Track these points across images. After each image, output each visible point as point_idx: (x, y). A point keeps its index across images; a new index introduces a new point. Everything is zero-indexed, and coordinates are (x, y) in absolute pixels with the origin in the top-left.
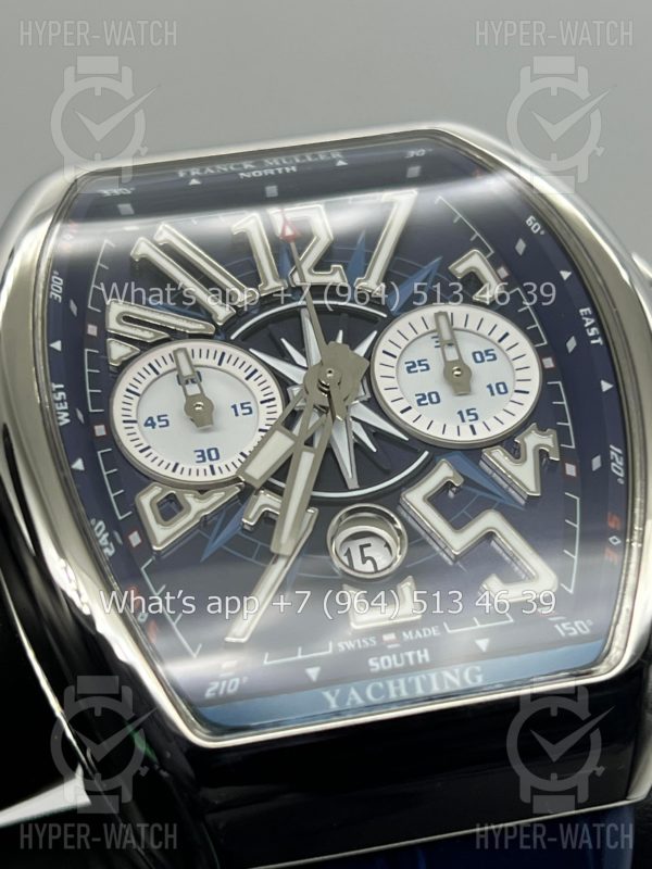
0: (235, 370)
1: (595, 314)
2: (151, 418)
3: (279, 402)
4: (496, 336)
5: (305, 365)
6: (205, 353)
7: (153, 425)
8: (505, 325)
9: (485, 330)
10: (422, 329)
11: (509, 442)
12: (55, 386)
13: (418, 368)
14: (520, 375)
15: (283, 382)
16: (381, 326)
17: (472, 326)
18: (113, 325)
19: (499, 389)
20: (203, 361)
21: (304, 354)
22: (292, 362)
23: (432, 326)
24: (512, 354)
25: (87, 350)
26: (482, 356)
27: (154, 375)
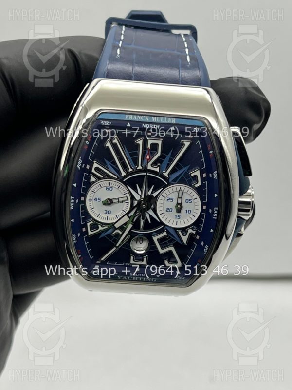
0: (122, 191)
1: (218, 211)
2: (96, 198)
3: (130, 204)
4: (194, 197)
5: (140, 194)
6: (115, 184)
7: (96, 200)
8: (197, 196)
9: (192, 195)
10: (175, 190)
11: (184, 230)
12: (72, 198)
13: (170, 200)
14: (195, 211)
15: (133, 198)
16: (165, 186)
17: (189, 192)
18: (93, 171)
19: (189, 212)
20: (114, 186)
21: (141, 191)
22: (137, 192)
23: (178, 190)
24: (196, 204)
25: (85, 173)
26: (188, 201)
27: (100, 187)
